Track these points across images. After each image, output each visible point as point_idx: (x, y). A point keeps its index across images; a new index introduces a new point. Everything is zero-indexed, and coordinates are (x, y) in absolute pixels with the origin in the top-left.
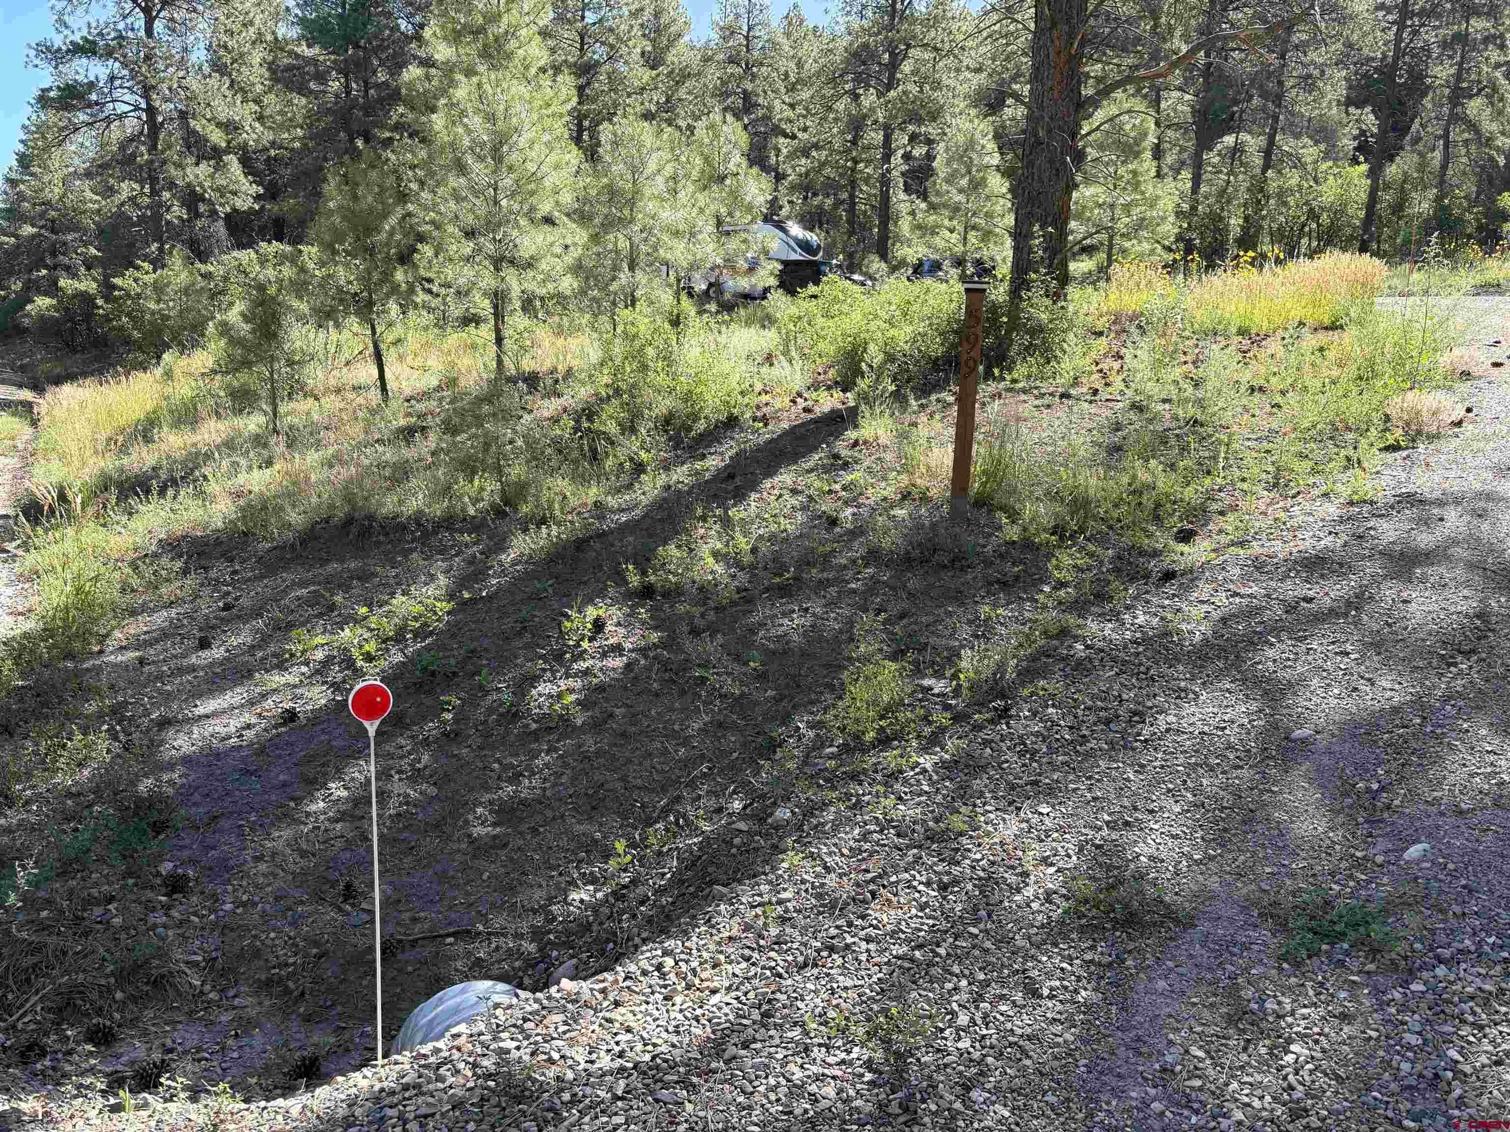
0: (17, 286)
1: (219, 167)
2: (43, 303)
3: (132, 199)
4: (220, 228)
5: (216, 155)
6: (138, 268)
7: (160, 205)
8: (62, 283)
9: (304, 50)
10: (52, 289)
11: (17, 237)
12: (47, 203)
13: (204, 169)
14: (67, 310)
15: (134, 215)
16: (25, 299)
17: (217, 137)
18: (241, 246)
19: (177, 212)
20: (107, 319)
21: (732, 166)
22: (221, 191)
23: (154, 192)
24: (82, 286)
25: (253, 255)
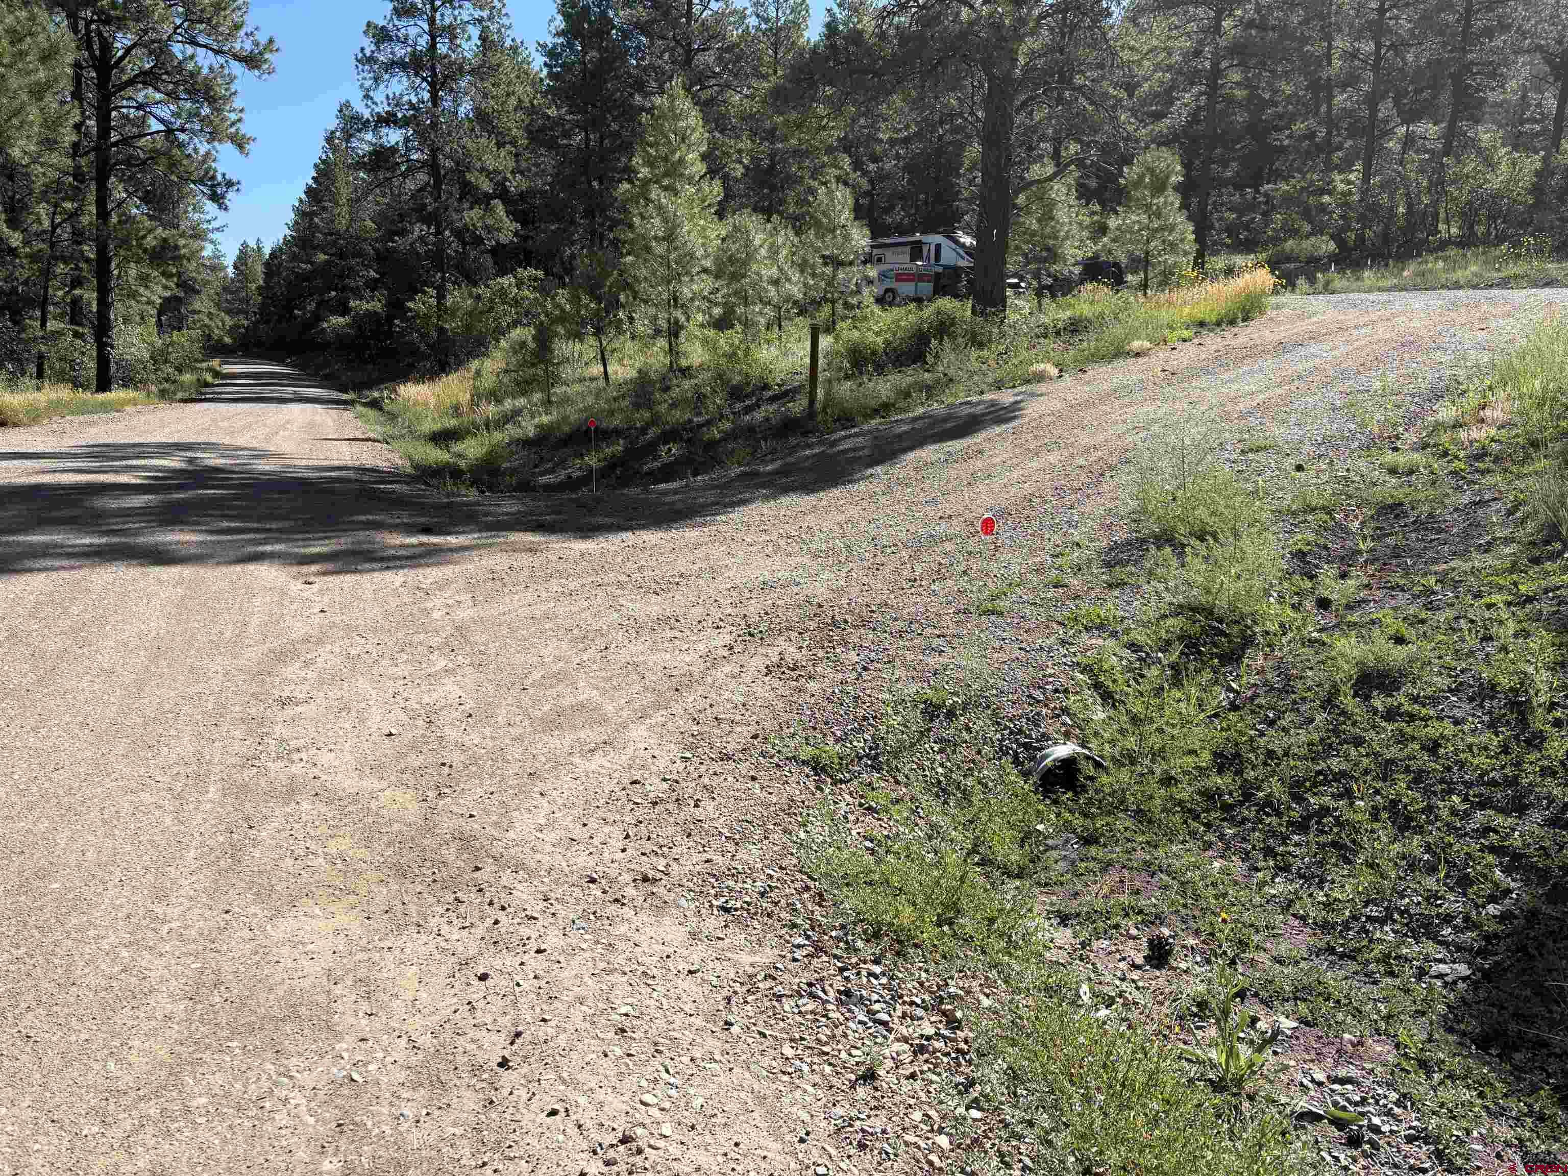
0: (311, 306)
1: (489, 209)
2: (338, 320)
3: (421, 238)
4: (488, 261)
5: (484, 200)
6: (424, 293)
7: (443, 241)
8: (352, 304)
9: (552, 112)
10: (344, 310)
11: (312, 263)
12: (337, 233)
13: (476, 213)
14: (360, 327)
15: (421, 249)
16: (318, 317)
17: (486, 186)
18: (503, 272)
19: (454, 247)
20: (401, 334)
21: (842, 220)
22: (488, 229)
23: (438, 233)
24: (370, 306)
25: (513, 280)
